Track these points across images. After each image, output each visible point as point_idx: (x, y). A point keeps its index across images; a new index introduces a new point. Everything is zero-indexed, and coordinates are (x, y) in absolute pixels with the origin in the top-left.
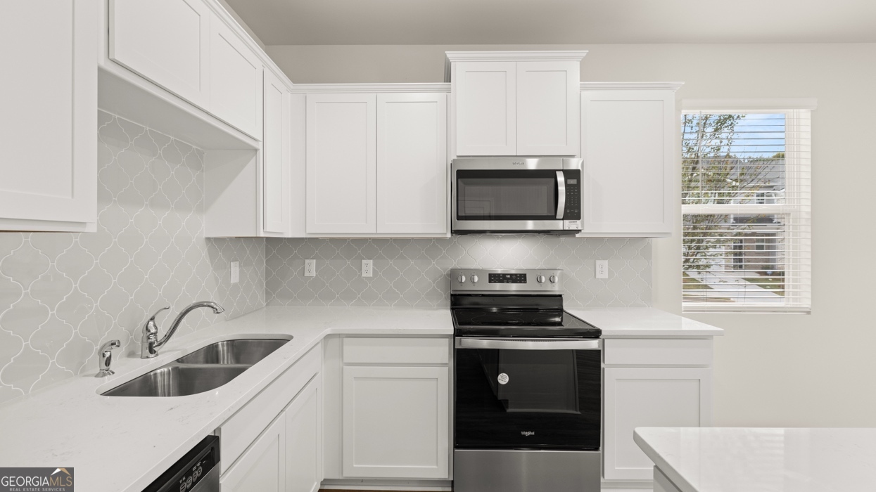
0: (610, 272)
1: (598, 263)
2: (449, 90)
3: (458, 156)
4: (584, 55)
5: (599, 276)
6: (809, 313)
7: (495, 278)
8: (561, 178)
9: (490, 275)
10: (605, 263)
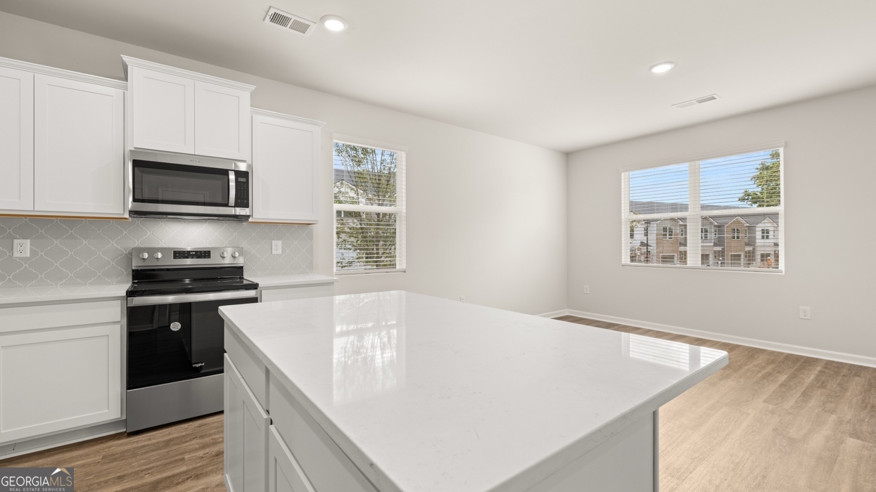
0: (283, 250)
1: (274, 242)
2: (126, 88)
3: (135, 148)
4: (254, 89)
5: (274, 252)
6: (405, 272)
7: (179, 254)
8: (232, 177)
9: (174, 252)
10: (279, 243)
